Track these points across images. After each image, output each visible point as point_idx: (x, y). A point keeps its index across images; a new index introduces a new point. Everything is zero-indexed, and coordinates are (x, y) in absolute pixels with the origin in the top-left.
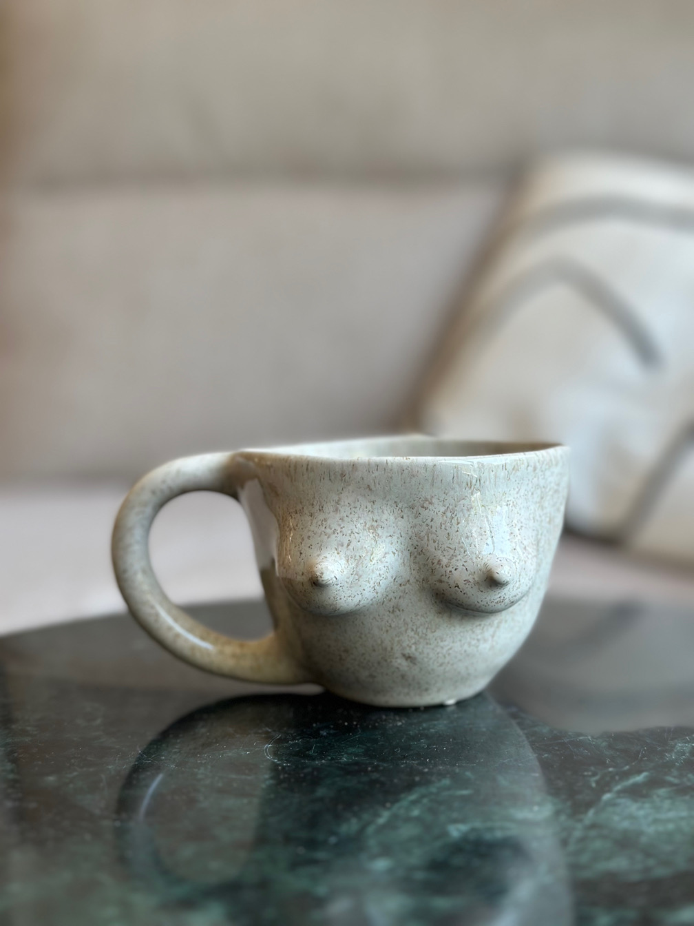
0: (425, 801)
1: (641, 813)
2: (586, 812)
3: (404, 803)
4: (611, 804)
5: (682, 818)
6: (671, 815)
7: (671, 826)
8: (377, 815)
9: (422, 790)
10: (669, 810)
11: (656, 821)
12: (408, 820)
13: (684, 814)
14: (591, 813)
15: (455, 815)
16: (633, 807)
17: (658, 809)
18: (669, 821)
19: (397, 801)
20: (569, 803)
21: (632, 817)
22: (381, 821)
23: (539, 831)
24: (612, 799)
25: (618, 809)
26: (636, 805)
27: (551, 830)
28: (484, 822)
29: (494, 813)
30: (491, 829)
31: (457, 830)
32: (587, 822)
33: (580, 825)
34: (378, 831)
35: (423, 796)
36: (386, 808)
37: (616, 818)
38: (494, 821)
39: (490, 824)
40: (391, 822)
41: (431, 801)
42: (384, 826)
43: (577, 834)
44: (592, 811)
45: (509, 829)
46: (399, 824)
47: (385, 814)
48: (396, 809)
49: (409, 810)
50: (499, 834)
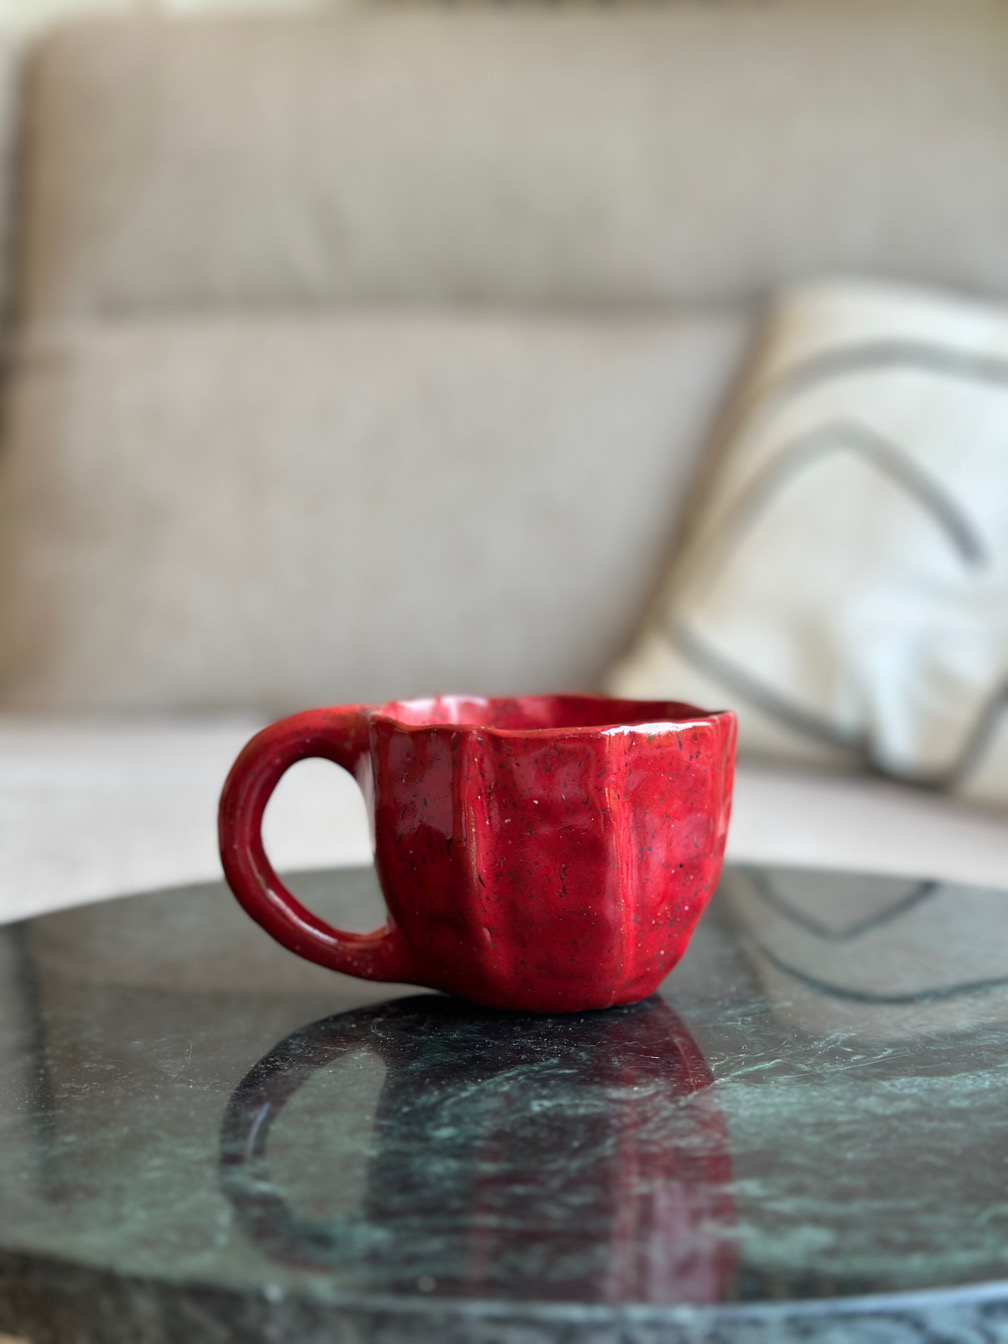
0: (521, 1078)
1: (747, 1097)
2: (685, 1095)
3: (497, 1079)
4: (722, 1088)
5: (787, 1104)
6: (777, 1100)
7: (771, 1110)
8: (463, 1089)
9: (525, 1068)
10: (780, 1095)
11: (758, 1105)
12: (494, 1094)
13: (793, 1100)
14: (691, 1097)
15: (545, 1092)
16: (742, 1093)
17: (766, 1094)
18: (773, 1105)
19: (490, 1077)
20: (675, 1085)
21: (735, 1101)
22: (464, 1094)
23: (627, 1109)
24: (722, 1083)
25: (723, 1093)
26: (746, 1090)
27: (639, 1109)
28: (573, 1099)
29: (589, 1092)
30: (577, 1106)
31: (541, 1105)
32: (682, 1103)
33: (672, 1106)
34: (457, 1103)
35: (519, 1074)
36: (476, 1082)
37: (716, 1101)
38: (582, 1098)
39: (577, 1101)
40: (472, 1096)
41: (528, 1078)
42: (466, 1099)
43: (665, 1114)
44: (695, 1093)
45: (596, 1106)
46: (482, 1097)
47: (472, 1088)
48: (489, 1085)
49: (500, 1084)
50: (582, 1111)
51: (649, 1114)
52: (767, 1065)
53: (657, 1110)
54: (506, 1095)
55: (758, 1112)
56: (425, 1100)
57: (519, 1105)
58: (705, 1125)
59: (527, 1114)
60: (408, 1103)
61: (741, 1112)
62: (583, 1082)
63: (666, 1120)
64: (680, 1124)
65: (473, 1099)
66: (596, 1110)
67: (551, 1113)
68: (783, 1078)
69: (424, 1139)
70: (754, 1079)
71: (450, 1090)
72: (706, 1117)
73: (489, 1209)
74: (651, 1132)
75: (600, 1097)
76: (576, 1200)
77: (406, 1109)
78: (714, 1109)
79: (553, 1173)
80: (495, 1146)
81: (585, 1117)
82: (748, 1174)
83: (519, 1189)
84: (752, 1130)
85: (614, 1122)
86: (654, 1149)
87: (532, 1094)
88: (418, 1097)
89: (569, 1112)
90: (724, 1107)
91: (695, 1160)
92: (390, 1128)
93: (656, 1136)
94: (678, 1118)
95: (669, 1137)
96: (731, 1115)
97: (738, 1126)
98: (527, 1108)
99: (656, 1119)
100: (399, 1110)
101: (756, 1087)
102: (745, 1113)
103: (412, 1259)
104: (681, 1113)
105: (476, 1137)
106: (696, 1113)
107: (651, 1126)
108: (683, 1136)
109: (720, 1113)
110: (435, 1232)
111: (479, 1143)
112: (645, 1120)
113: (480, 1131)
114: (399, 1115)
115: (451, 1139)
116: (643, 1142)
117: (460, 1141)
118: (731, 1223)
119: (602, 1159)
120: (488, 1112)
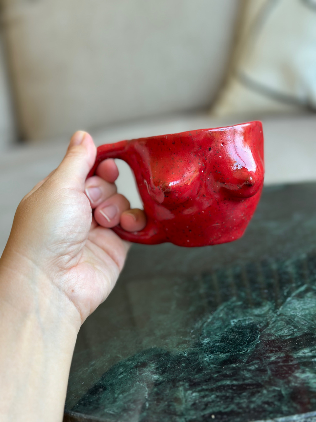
0: (225, 309)
1: (299, 306)
2: (278, 309)
3: (218, 311)
4: (290, 303)
5: (312, 307)
6: (308, 306)
7: (307, 312)
8: (208, 318)
9: (225, 304)
10: (309, 303)
12: (218, 319)
13: (314, 305)
14: (280, 309)
15: (234, 315)
16: (296, 304)
17: (305, 303)
18: (307, 309)
19: (216, 310)
20: (274, 304)
21: (295, 309)
23: (261, 319)
24: (290, 300)
25: (291, 305)
26: (298, 302)
27: (265, 318)
28: (243, 317)
29: (248, 313)
30: (245, 320)
31: (234, 322)
32: (278, 313)
33: (276, 315)
34: (207, 326)
35: (225, 307)
36: (212, 314)
37: (289, 310)
38: (247, 316)
39: (245, 318)
40: (212, 321)
41: (228, 309)
42: (210, 323)
43: (274, 319)
44: (282, 307)
45: (251, 319)
46: (215, 321)
47: (211, 317)
48: (215, 314)
49: (219, 314)
50: (247, 322)
51: (269, 321)
52: (303, 288)
53: (271, 318)
54: (222, 319)
55: (303, 314)
56: (198, 325)
57: (227, 323)
58: (288, 323)
59: (230, 327)
60: (193, 328)
61: (298, 313)
62: (246, 308)
63: (274, 322)
64: (279, 324)
65: (212, 323)
66: (252, 321)
67: (237, 325)
68: (309, 294)
69: (200, 345)
70: (300, 296)
71: (204, 319)
72: (287, 318)
73: (225, 377)
74: (270, 329)
75: (252, 315)
76: (252, 368)
77: (192, 331)
78: (289, 315)
79: (244, 355)
80: (223, 344)
81: (249, 325)
82: (306, 346)
83: (234, 365)
84: (303, 323)
85: (258, 326)
86: (273, 338)
87: (230, 316)
88: (195, 324)
89: (243, 324)
90: (292, 313)
91: (286, 341)
92: (189, 341)
93: (272, 332)
94: (279, 321)
95: (276, 331)
96: (295, 316)
97: (298, 322)
98: (229, 324)
99: (271, 322)
100: (190, 332)
101: (301, 301)
102: (299, 314)
103: (207, 405)
104: (279, 319)
105: (216, 341)
106: (284, 317)
107: (270, 326)
108: (281, 330)
109: (291, 315)
110: (212, 390)
111: (217, 344)
112: (268, 324)
113: (217, 338)
114: (191, 334)
115: (208, 343)
116: (269, 335)
117: (211, 344)
118: (304, 372)
119: (257, 346)
120: (218, 328)
